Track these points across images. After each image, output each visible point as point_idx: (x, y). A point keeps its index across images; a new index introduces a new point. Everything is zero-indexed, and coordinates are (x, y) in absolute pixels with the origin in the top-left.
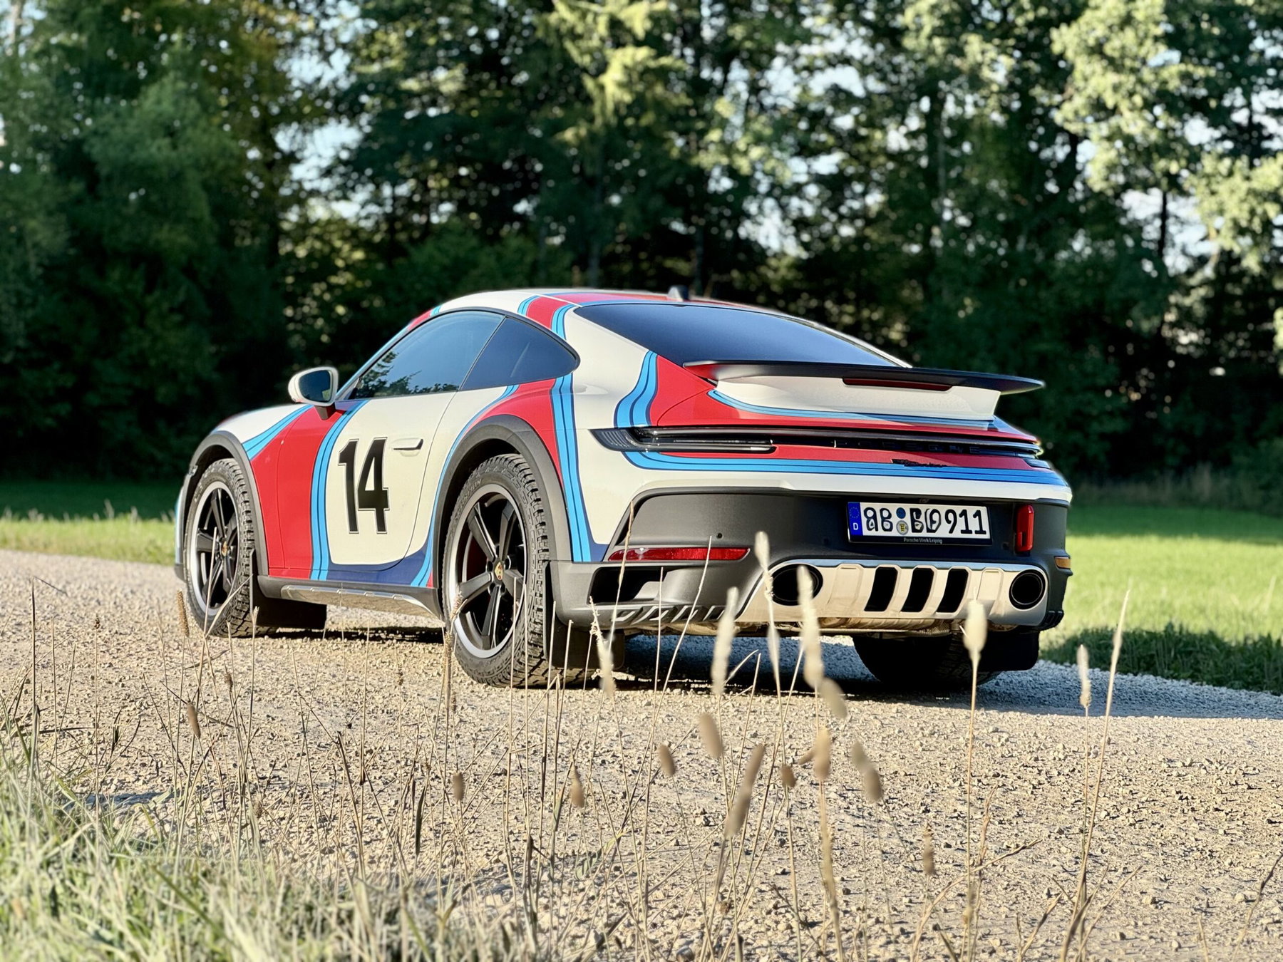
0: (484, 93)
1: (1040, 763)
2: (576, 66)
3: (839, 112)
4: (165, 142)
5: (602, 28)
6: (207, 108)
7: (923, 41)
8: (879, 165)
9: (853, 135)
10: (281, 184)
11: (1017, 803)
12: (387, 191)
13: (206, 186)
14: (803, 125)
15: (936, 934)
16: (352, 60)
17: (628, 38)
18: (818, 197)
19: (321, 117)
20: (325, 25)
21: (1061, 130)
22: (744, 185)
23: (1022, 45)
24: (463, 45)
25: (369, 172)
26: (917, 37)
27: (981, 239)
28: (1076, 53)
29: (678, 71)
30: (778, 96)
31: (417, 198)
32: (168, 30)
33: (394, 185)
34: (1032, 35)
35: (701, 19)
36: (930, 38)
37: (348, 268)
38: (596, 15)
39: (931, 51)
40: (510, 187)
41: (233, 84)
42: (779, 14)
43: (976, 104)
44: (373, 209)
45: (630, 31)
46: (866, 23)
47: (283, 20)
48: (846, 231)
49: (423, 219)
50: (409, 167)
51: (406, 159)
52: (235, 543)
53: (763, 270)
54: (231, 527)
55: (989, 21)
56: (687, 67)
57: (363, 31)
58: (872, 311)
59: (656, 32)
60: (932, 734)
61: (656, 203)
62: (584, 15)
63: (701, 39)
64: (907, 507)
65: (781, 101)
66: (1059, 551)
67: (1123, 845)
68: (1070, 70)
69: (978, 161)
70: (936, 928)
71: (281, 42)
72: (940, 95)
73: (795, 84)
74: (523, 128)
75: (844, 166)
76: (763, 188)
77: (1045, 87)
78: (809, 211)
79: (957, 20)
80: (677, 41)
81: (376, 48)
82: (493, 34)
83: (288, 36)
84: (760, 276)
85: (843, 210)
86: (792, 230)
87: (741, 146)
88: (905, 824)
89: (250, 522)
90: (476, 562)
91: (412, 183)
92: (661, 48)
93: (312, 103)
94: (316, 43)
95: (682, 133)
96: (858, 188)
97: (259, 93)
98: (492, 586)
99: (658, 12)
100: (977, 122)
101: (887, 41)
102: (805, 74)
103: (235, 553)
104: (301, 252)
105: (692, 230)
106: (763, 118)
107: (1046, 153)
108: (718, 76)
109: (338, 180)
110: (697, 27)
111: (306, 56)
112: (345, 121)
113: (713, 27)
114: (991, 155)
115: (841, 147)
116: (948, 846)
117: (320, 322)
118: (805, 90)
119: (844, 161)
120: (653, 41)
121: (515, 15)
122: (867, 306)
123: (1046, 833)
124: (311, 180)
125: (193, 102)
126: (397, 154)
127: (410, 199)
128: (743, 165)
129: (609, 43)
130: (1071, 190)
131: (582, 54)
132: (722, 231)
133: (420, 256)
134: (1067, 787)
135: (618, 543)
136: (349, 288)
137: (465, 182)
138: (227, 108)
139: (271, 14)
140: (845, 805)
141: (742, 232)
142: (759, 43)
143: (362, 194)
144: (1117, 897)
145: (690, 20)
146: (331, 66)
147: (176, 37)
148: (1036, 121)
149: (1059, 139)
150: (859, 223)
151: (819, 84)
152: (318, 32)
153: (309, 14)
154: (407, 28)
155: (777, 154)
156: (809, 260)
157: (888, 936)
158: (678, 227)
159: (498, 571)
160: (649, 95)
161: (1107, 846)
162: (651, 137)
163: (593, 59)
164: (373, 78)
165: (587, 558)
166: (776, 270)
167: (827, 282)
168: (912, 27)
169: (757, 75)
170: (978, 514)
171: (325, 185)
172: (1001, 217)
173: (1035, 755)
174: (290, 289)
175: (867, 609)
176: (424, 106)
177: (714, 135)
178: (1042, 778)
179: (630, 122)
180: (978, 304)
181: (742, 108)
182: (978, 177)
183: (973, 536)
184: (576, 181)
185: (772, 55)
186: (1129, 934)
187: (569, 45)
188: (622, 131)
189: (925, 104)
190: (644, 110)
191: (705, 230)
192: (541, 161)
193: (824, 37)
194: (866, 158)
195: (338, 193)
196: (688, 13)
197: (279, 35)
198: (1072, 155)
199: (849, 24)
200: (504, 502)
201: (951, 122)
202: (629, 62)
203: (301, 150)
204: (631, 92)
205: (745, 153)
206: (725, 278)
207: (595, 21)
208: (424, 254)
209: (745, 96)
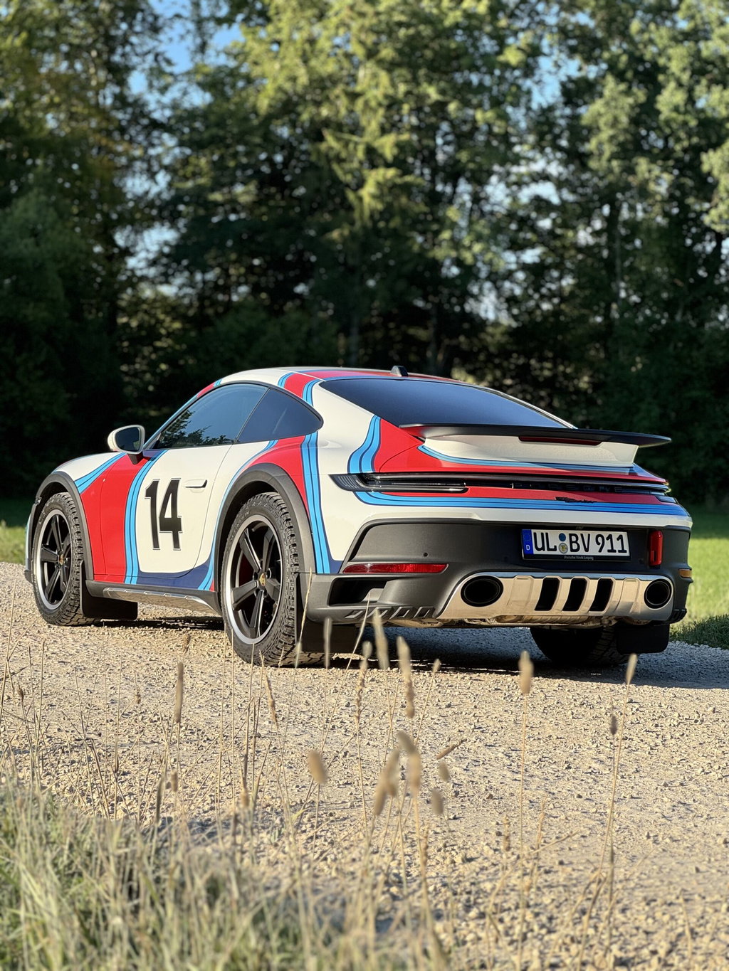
0: (272, 203)
1: (659, 729)
2: (341, 182)
3: (541, 216)
4: (30, 241)
5: (360, 154)
6: (62, 215)
7: (604, 163)
8: (571, 257)
9: (551, 233)
10: (118, 272)
11: (637, 761)
12: (198, 277)
13: (61, 274)
14: (513, 226)
15: (560, 868)
16: (172, 178)
17: (380, 161)
18: (525, 280)
19: (148, 222)
20: (152, 152)
21: (708, 229)
22: (469, 272)
23: (680, 165)
24: (256, 167)
25: (185, 262)
26: (599, 160)
27: (648, 312)
28: (720, 172)
29: (418, 186)
30: (494, 204)
31: (221, 282)
32: (33, 156)
33: (204, 272)
34: (687, 158)
35: (436, 146)
36: (609, 160)
37: (169, 335)
38: (356, 144)
39: (610, 171)
40: (292, 274)
41: (82, 197)
42: (495, 143)
43: (645, 211)
44: (188, 290)
45: (381, 156)
46: (560, 149)
47: (120, 148)
48: (546, 306)
49: (226, 298)
50: (215, 258)
51: (213, 253)
52: (69, 556)
53: (482, 336)
54: (65, 544)
55: (654, 147)
56: (424, 182)
57: (180, 157)
58: (566, 367)
59: (402, 157)
60: (582, 704)
61: (401, 285)
62: (346, 144)
63: (436, 161)
64: (567, 533)
65: (497, 208)
66: (683, 565)
67: (711, 795)
68: (715, 185)
69: (646, 254)
70: (561, 863)
71: (118, 165)
72: (617, 204)
73: (507, 196)
74: (300, 229)
75: (544, 257)
76: (483, 274)
77: (697, 197)
78: (518, 291)
79: (630, 147)
80: (418, 163)
81: (190, 169)
82: (279, 158)
83: (123, 160)
84: (481, 340)
85: (544, 291)
86: (505, 306)
87: (466, 242)
88: (551, 778)
89: (79, 540)
90: (245, 572)
91: (217, 271)
92: (405, 169)
93: (142, 211)
94: (145, 166)
95: (423, 233)
96: (555, 274)
97: (102, 204)
98: (258, 591)
99: (402, 142)
100: (644, 226)
101: (577, 162)
102: (514, 188)
103: (69, 563)
104: (134, 324)
105: (429, 306)
106: (483, 222)
107: (699, 247)
108: (448, 189)
109: (162, 269)
110: (433, 153)
111: (138, 175)
112: (167, 224)
113: (445, 153)
114: (656, 250)
115: (543, 244)
116: (580, 796)
117: (148, 376)
118: (515, 199)
119: (544, 253)
120: (399, 163)
121: (295, 143)
122: (562, 364)
123: (655, 785)
124: (141, 269)
125: (51, 210)
126: (205, 248)
127: (216, 283)
128: (468, 257)
129: (366, 165)
130: (717, 276)
131: (346, 173)
132: (452, 306)
133: (223, 326)
134: (676, 748)
135: (350, 560)
136: (169, 350)
137: (257, 270)
138: (77, 215)
139: (111, 144)
140: (508, 762)
141: (467, 308)
142: (480, 165)
143: (179, 280)
144: (699, 838)
145: (427, 147)
146: (156, 183)
147: (39, 162)
148: (691, 223)
149: (708, 237)
150: (556, 301)
151: (525, 195)
152: (146, 157)
153: (139, 144)
154: (213, 154)
155: (494, 248)
156: (518, 328)
157: (525, 869)
158: (420, 303)
159: (261, 579)
160: (396, 204)
161: (699, 796)
162: (398, 237)
163: (354, 177)
164: (187, 192)
165: (327, 571)
166: (493, 336)
167: (532, 345)
168: (596, 152)
169: (478, 188)
170: (620, 538)
171: (152, 272)
172: (665, 295)
173: (656, 722)
174: (126, 350)
175: (537, 609)
176: (226, 213)
177: (446, 235)
178: (659, 741)
179: (382, 224)
180: (647, 361)
181: (467, 214)
182: (645, 265)
183: (617, 554)
184: (341, 269)
185: (490, 173)
186: (702, 868)
187: (335, 167)
188: (376, 231)
189: (606, 210)
190: (392, 216)
191: (439, 306)
192: (315, 254)
193: (530, 160)
194: (560, 251)
195: (162, 279)
196: (426, 142)
197: (117, 160)
198: (718, 248)
199: (548, 150)
200: (266, 528)
201: (625, 223)
202: (380, 178)
203: (135, 245)
204: (382, 201)
205: (470, 248)
206: (454, 342)
207: (355, 149)
208: (226, 325)
209: (469, 205)
